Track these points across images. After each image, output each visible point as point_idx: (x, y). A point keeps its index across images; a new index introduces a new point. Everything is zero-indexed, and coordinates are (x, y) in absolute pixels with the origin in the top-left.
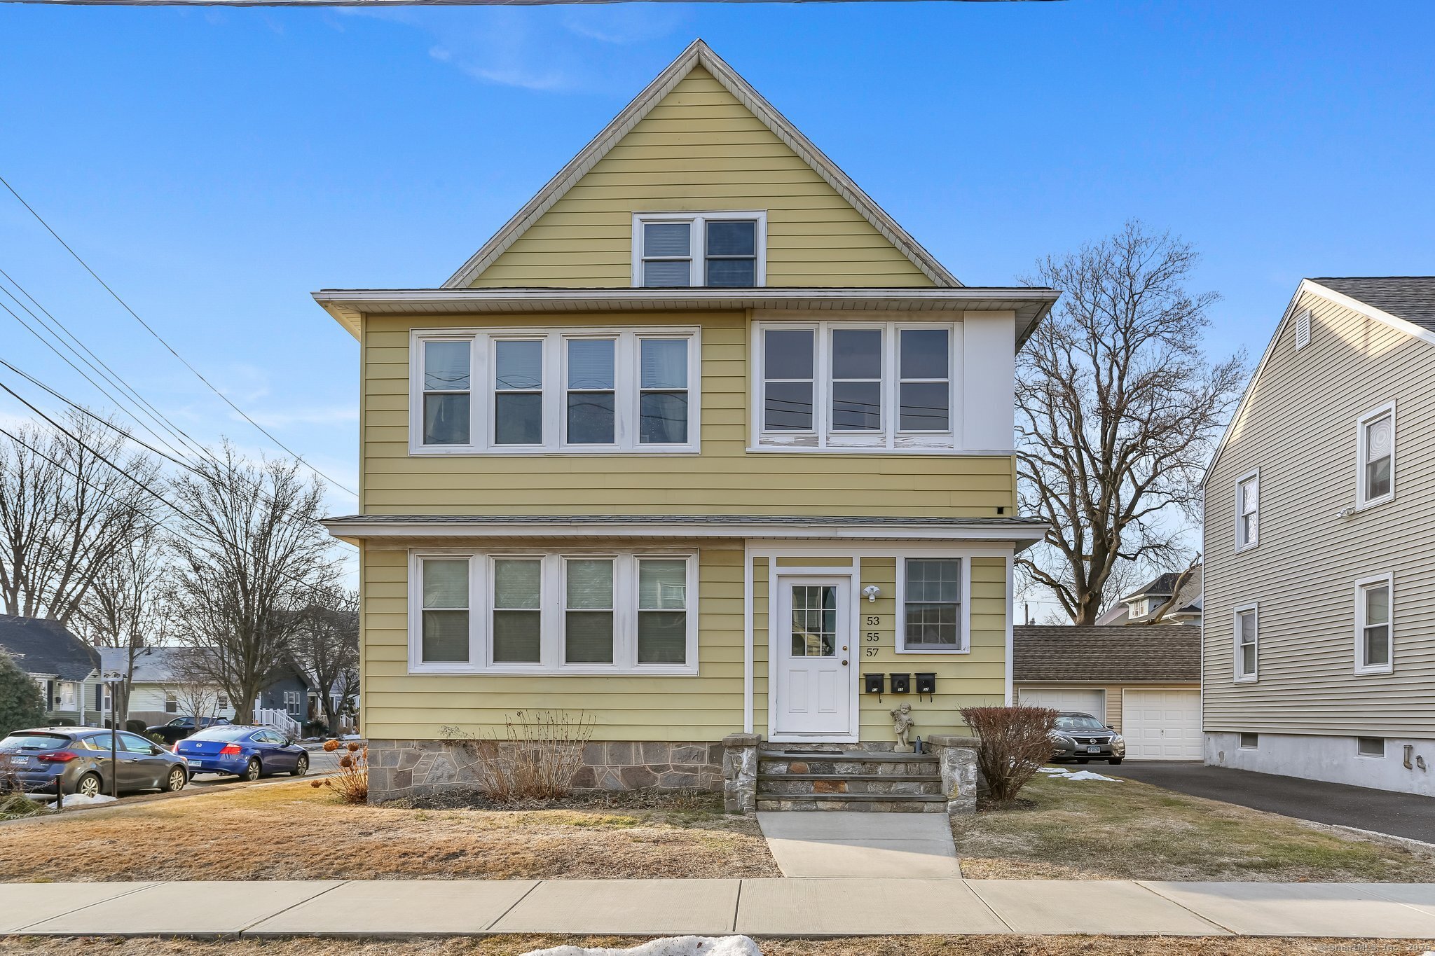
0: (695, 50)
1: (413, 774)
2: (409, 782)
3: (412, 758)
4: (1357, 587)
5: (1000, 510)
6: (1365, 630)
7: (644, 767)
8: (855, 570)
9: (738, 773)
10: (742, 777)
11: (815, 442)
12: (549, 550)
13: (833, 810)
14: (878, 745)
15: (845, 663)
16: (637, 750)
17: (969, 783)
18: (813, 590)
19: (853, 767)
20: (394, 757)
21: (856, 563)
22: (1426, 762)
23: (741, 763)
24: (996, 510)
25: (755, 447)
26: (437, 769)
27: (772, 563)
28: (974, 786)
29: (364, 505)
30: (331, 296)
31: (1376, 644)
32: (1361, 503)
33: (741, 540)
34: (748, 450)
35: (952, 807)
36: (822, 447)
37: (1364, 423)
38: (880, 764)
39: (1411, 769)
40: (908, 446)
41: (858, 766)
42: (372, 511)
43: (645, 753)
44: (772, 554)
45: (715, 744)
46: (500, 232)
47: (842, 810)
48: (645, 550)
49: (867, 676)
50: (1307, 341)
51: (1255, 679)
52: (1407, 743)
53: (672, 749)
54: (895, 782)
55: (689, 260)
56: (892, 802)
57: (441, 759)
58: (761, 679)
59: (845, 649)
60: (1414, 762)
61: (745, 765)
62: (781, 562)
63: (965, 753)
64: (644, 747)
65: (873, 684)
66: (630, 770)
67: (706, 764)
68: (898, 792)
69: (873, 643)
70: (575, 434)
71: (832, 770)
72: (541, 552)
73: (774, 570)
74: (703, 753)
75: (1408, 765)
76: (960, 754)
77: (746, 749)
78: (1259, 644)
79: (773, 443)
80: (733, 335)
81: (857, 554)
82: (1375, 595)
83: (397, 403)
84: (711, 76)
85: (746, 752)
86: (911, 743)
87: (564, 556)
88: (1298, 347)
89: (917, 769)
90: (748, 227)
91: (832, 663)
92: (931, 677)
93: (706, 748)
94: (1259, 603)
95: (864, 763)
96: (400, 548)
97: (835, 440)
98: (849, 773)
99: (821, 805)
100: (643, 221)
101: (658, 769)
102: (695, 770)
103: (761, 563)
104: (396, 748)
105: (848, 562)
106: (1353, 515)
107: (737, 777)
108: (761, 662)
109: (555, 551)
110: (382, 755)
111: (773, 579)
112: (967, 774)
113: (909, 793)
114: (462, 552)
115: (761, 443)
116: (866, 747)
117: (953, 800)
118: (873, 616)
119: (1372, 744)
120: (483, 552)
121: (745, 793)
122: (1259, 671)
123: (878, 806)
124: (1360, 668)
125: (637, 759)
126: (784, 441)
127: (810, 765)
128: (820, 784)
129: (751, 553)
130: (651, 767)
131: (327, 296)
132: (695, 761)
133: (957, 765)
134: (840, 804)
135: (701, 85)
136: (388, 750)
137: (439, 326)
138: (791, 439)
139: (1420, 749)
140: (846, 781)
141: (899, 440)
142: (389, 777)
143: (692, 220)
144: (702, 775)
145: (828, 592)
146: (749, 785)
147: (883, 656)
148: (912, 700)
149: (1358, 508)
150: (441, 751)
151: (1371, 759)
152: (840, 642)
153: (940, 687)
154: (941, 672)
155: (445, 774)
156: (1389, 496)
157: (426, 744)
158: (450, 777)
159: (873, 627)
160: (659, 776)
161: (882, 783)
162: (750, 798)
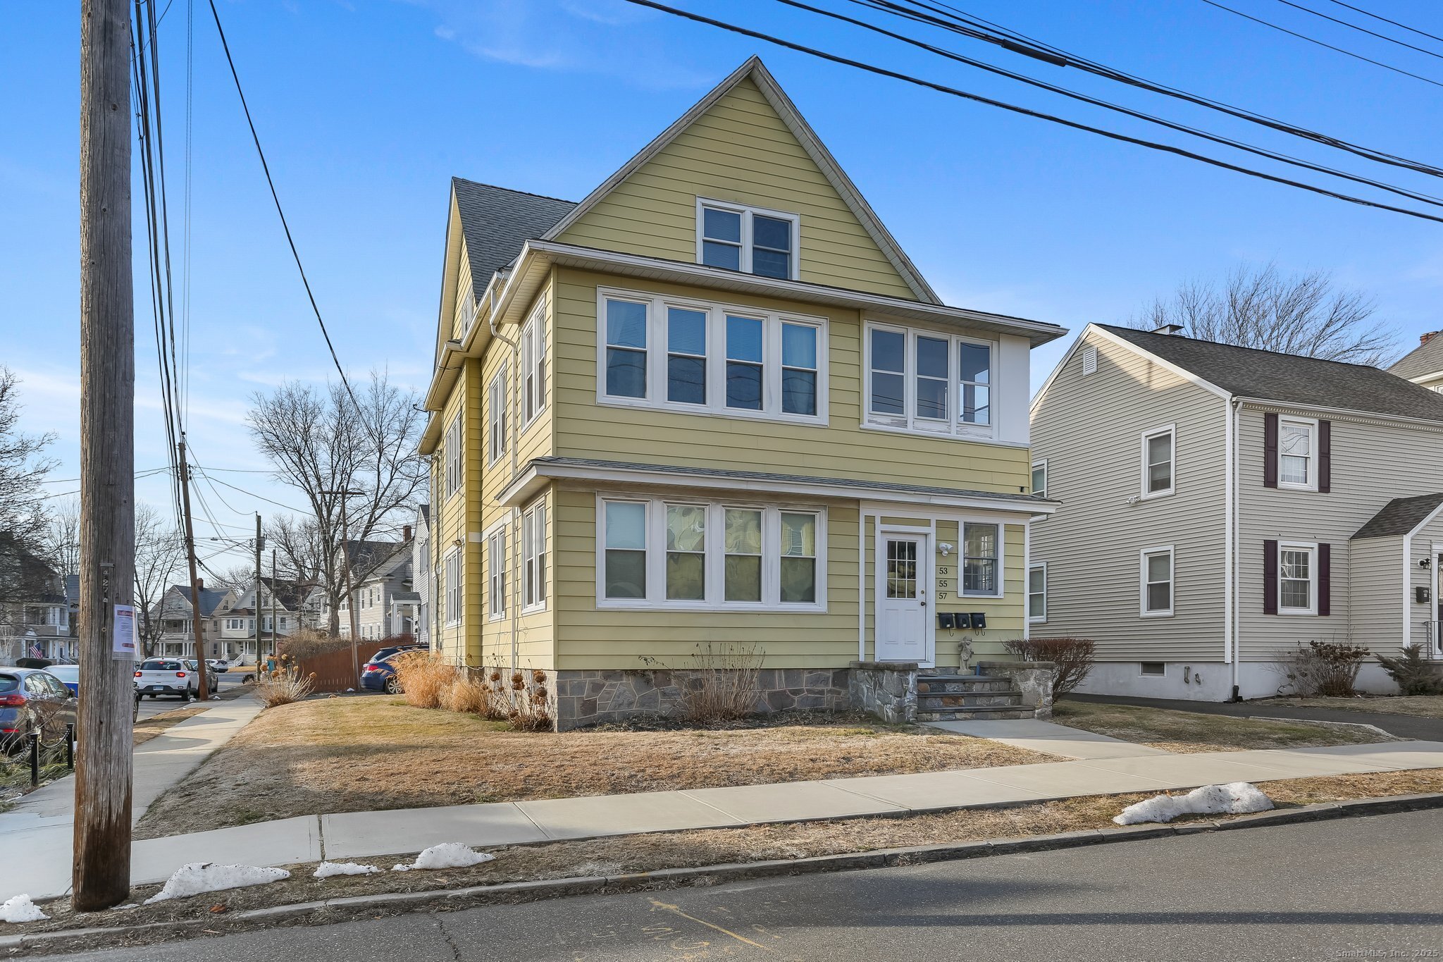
0: (752, 64)
1: (598, 703)
2: (594, 710)
3: (597, 687)
4: (1142, 555)
5: (1022, 489)
6: (1148, 585)
7: (785, 691)
8: (932, 530)
9: (906, 692)
10: (908, 695)
11: (905, 424)
12: (713, 500)
13: (966, 719)
14: (946, 669)
15: (923, 604)
16: (780, 677)
17: (1048, 695)
18: (902, 545)
19: (958, 686)
20: (581, 687)
21: (933, 524)
22: (1201, 678)
23: (908, 684)
24: (1019, 489)
25: (866, 425)
26: (619, 697)
27: (878, 521)
28: (1051, 697)
29: (557, 447)
30: (546, 247)
31: (1159, 596)
32: (1145, 494)
33: (857, 501)
34: (861, 426)
35: (1038, 714)
36: (910, 429)
37: (1146, 437)
38: (974, 683)
39: (1188, 683)
40: (964, 434)
41: (961, 685)
42: (563, 454)
43: (786, 679)
44: (878, 513)
45: (837, 670)
46: (593, 194)
47: (972, 719)
48: (787, 505)
49: (939, 614)
50: (1095, 370)
51: (1045, 620)
52: (1187, 665)
53: (806, 675)
54: (993, 696)
55: (738, 247)
56: (1001, 712)
57: (622, 688)
58: (871, 617)
59: (923, 592)
60: (1192, 678)
61: (911, 685)
62: (884, 520)
63: (1047, 673)
64: (785, 674)
65: (945, 621)
66: (775, 693)
67: (830, 687)
68: (995, 704)
69: (943, 589)
70: (733, 400)
71: (944, 689)
72: (707, 502)
73: (880, 527)
74: (828, 678)
75: (1187, 681)
76: (1043, 673)
77: (911, 672)
78: (1047, 594)
79: (875, 422)
80: (850, 329)
81: (934, 517)
82: (1158, 562)
83: (586, 354)
84: (757, 89)
85: (911, 675)
86: (970, 668)
87: (723, 506)
88: (1085, 373)
89: (997, 686)
90: (785, 226)
91: (913, 604)
92: (982, 616)
93: (830, 674)
94: (1047, 562)
95: (964, 683)
96: (588, 490)
97: (920, 424)
98: (955, 691)
99: (958, 715)
100: (703, 205)
101: (795, 692)
102: (822, 692)
103: (870, 520)
104: (582, 678)
105: (927, 523)
106: (1139, 502)
107: (905, 695)
108: (871, 603)
109: (718, 502)
110: (570, 685)
111: (878, 533)
112: (1047, 688)
113: (1002, 705)
114: (642, 497)
115: (869, 421)
116: (938, 671)
117: (1039, 708)
118: (944, 567)
119: (1154, 667)
120: (659, 498)
121: (911, 707)
122: (1047, 614)
123: (993, 715)
124: (1144, 612)
125: (780, 685)
126: (883, 421)
127: (930, 685)
128: (946, 700)
129: (865, 511)
130: (790, 691)
131: (542, 246)
132: (822, 685)
133: (1041, 682)
134: (971, 714)
135: (749, 95)
136: (576, 680)
137: (621, 286)
138: (888, 420)
139: (1196, 669)
140: (963, 697)
141: (959, 429)
142: (577, 706)
143: (742, 212)
144: (827, 697)
145: (912, 547)
146: (914, 701)
147: (950, 599)
148: (969, 634)
149: (1143, 498)
150: (622, 680)
151: (1153, 678)
152: (919, 587)
153: (990, 624)
154: (988, 613)
155: (626, 702)
156: (1171, 491)
157: (610, 674)
158: (630, 704)
159: (943, 576)
160: (796, 698)
161: (985, 698)
162: (914, 711)
